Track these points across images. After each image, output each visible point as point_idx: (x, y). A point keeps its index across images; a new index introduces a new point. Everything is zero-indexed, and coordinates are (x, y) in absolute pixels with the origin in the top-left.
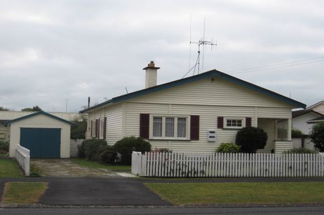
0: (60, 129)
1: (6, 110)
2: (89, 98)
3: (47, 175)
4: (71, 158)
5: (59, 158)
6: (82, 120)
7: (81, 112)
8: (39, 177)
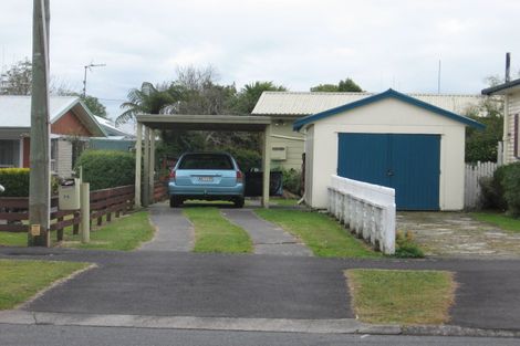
0: (438, 137)
1: (281, 89)
2: (508, 56)
3: (434, 251)
4: (467, 210)
5: (437, 210)
6: (485, 114)
7: (488, 93)
8: (421, 257)
